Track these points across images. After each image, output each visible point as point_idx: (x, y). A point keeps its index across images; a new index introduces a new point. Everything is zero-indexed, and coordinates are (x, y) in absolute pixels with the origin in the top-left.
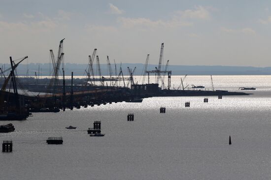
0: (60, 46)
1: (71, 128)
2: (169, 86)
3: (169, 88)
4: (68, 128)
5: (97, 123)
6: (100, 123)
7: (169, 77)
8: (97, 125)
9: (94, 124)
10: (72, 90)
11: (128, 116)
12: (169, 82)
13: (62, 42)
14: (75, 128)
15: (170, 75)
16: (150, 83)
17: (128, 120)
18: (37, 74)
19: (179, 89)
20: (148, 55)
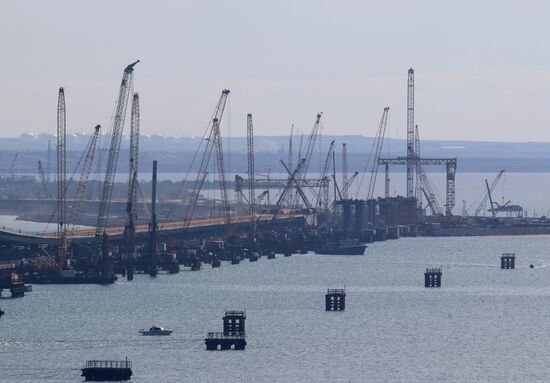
0: (124, 83)
1: (155, 331)
2: (450, 204)
3: (448, 212)
4: (145, 334)
5: (234, 318)
6: (242, 319)
7: (451, 177)
8: (234, 323)
9: (226, 319)
10: (154, 216)
11: (328, 297)
12: (451, 192)
13: (129, 69)
14: (167, 333)
15: (452, 170)
16: (392, 195)
17: (328, 308)
18: (44, 166)
19: (480, 214)
20: (387, 109)
